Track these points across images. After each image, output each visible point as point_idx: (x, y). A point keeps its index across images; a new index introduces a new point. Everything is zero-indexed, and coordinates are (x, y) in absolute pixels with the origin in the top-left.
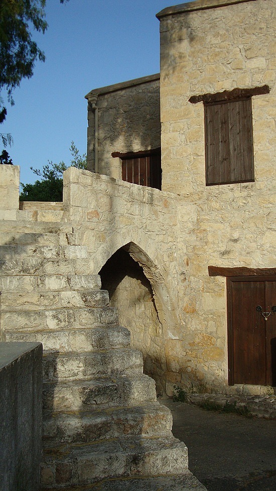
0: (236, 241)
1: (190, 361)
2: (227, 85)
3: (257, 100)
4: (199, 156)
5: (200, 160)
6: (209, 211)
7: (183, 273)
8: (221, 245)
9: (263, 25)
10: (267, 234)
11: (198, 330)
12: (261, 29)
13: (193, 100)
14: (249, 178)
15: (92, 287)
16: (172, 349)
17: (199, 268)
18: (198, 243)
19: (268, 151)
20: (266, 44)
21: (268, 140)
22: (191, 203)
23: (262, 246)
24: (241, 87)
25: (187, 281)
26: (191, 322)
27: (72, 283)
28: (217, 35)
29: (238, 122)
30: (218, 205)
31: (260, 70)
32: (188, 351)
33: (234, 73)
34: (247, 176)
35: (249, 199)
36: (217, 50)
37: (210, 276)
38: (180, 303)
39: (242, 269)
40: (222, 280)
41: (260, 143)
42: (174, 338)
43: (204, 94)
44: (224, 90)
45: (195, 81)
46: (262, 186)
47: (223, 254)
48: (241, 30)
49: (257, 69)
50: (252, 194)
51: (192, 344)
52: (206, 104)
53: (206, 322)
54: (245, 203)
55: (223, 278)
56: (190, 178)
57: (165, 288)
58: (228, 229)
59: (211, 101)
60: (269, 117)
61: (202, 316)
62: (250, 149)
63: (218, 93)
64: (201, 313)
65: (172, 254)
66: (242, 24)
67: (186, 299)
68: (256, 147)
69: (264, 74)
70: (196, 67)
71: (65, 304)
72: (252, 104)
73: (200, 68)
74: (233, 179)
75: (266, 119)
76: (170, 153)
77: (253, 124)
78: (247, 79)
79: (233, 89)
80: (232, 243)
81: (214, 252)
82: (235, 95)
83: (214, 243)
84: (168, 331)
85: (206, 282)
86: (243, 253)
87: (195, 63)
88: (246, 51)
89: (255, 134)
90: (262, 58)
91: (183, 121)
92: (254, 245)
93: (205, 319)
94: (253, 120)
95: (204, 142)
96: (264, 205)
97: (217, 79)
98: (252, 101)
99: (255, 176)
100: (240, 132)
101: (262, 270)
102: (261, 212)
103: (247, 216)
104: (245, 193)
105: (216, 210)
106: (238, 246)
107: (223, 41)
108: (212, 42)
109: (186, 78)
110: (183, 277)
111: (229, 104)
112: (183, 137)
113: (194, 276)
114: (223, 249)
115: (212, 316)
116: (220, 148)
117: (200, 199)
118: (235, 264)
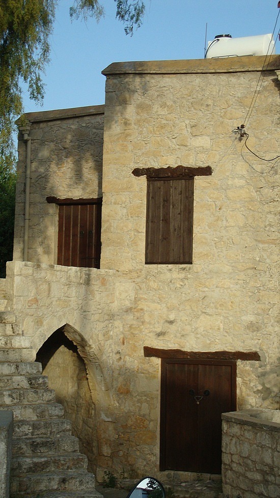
0: (171, 322)
1: (123, 444)
2: (171, 161)
3: (199, 181)
4: (140, 232)
5: (140, 237)
6: (147, 290)
7: (118, 353)
8: (156, 325)
9: (210, 102)
10: (202, 317)
11: (131, 412)
12: (207, 105)
13: (137, 172)
14: (187, 260)
15: (35, 372)
16: (105, 432)
17: (134, 348)
18: (135, 322)
19: (206, 235)
20: (212, 123)
21: (207, 224)
22: (130, 281)
23: (196, 329)
24: (185, 165)
25: (122, 360)
26: (125, 403)
27: (20, 369)
28: (164, 105)
29: (180, 202)
30: (156, 285)
31: (204, 150)
32: (121, 434)
33: (179, 149)
34: (185, 257)
35: (186, 281)
36: (164, 122)
37: (145, 356)
38: (114, 383)
39: (177, 352)
40: (157, 361)
41: (199, 225)
42: (107, 419)
43: (147, 167)
44: (168, 166)
45: (140, 153)
46: (199, 270)
47: (159, 335)
48: (188, 103)
49: (202, 148)
50: (189, 276)
51: (125, 427)
52: (149, 179)
53: (139, 404)
54: (182, 285)
55: (158, 359)
56: (130, 254)
57: (99, 368)
58: (165, 310)
59: (154, 176)
60: (209, 200)
61: (135, 397)
62: (190, 231)
63: (162, 169)
64: (135, 395)
65: (108, 332)
66: (189, 98)
67: (121, 379)
68: (196, 229)
69: (207, 154)
70: (141, 137)
71: (16, 386)
72: (195, 185)
73: (145, 139)
74: (171, 260)
75: (207, 202)
76: (111, 226)
77: (194, 206)
78: (191, 157)
79: (176, 166)
80: (168, 325)
81: (150, 332)
82: (178, 173)
83: (150, 323)
84: (101, 412)
85: (141, 362)
86: (178, 335)
87: (141, 133)
88: (191, 127)
89: (196, 215)
90: (207, 137)
91: (125, 194)
92: (188, 327)
93: (139, 401)
94: (194, 201)
95: (145, 218)
96: (200, 288)
97: (162, 154)
98: (195, 180)
99: (193, 258)
100: (181, 211)
101: (195, 353)
102: (197, 295)
103: (184, 299)
104: (182, 275)
105: (154, 290)
106: (173, 328)
107: (170, 113)
108: (159, 113)
109: (130, 147)
110: (118, 356)
111: (171, 181)
112: (125, 211)
113: (129, 356)
114: (159, 330)
115: (145, 398)
116: (161, 226)
117: (138, 277)
118: (170, 346)
